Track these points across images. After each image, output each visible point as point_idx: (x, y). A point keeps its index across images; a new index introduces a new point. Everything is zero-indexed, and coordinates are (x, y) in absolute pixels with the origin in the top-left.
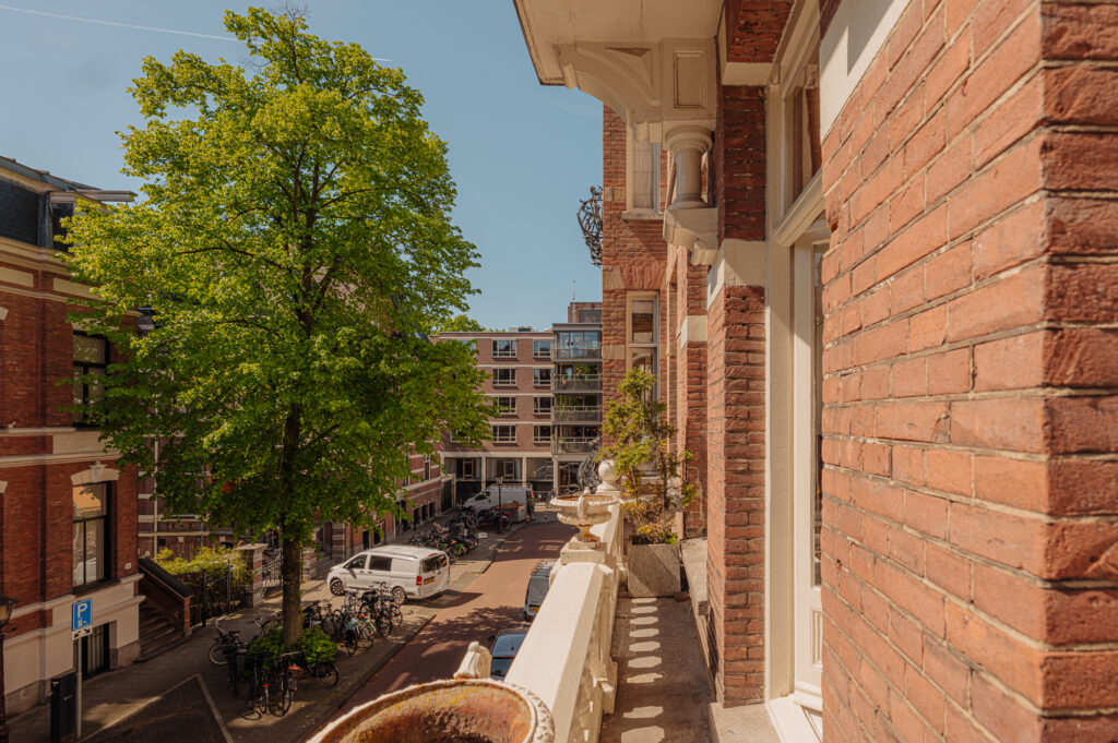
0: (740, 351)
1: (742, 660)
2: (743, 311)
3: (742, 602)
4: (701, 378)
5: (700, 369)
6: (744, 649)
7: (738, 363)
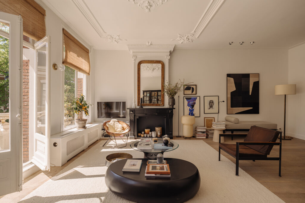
0: (26, 76)
1: (26, 151)
2: (26, 66)
3: (26, 137)
4: (81, 87)
5: (81, 85)
6: (27, 149)
7: (25, 79)
